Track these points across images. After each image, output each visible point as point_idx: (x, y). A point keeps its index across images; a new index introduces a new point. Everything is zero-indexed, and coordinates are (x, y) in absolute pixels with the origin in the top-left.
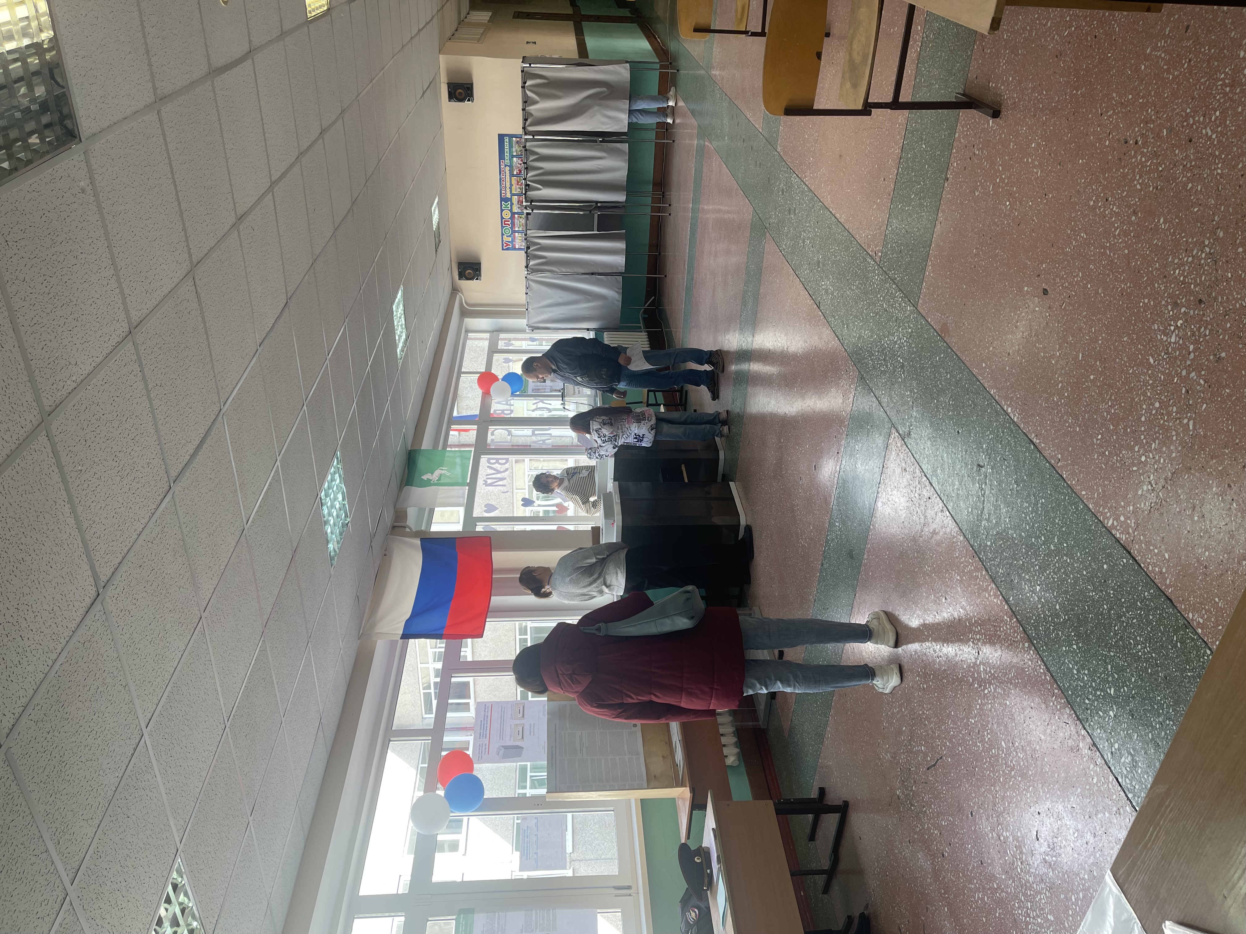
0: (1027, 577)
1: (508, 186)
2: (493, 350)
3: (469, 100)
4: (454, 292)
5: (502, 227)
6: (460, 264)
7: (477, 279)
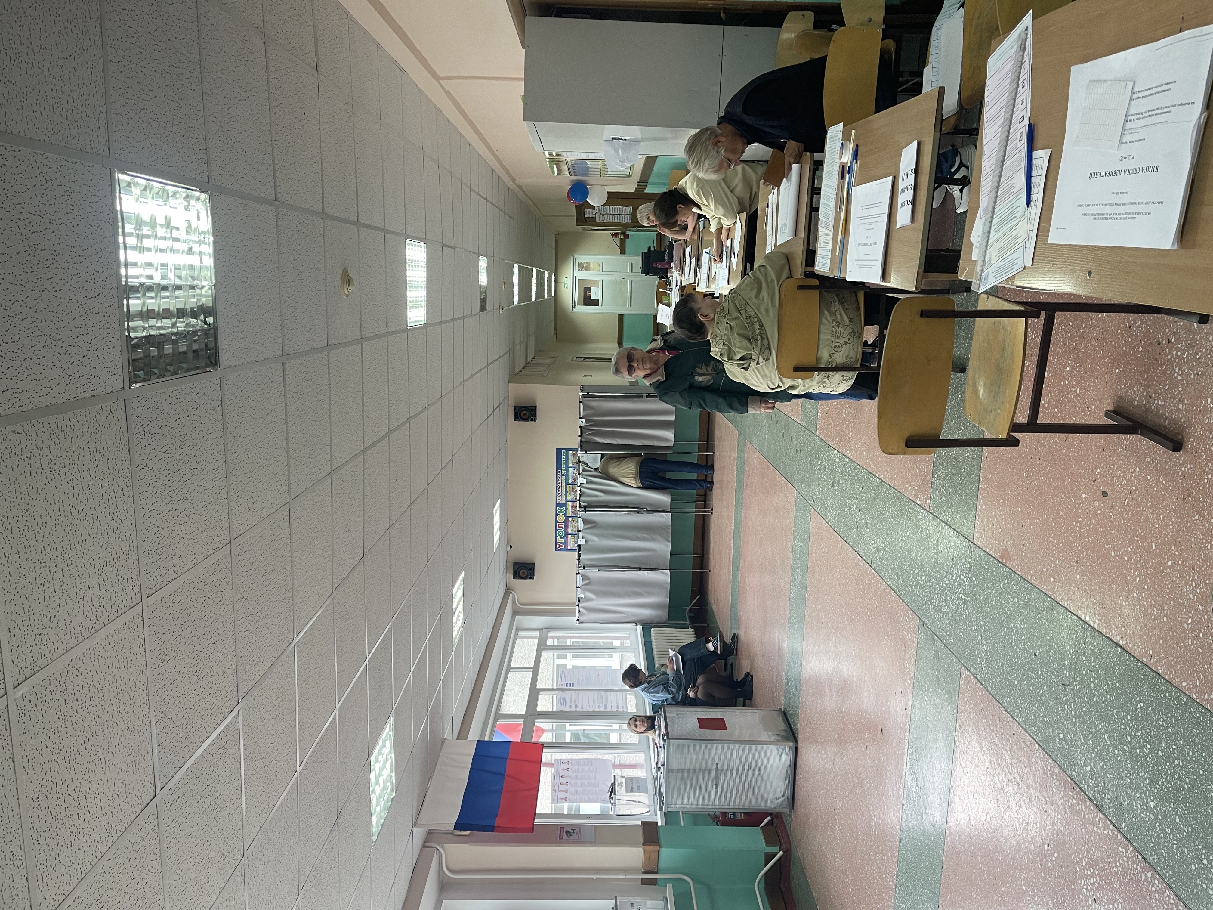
0: (1138, 795)
1: (563, 493)
2: (542, 647)
3: (532, 420)
4: (508, 591)
5: (556, 530)
6: (515, 564)
7: (530, 578)
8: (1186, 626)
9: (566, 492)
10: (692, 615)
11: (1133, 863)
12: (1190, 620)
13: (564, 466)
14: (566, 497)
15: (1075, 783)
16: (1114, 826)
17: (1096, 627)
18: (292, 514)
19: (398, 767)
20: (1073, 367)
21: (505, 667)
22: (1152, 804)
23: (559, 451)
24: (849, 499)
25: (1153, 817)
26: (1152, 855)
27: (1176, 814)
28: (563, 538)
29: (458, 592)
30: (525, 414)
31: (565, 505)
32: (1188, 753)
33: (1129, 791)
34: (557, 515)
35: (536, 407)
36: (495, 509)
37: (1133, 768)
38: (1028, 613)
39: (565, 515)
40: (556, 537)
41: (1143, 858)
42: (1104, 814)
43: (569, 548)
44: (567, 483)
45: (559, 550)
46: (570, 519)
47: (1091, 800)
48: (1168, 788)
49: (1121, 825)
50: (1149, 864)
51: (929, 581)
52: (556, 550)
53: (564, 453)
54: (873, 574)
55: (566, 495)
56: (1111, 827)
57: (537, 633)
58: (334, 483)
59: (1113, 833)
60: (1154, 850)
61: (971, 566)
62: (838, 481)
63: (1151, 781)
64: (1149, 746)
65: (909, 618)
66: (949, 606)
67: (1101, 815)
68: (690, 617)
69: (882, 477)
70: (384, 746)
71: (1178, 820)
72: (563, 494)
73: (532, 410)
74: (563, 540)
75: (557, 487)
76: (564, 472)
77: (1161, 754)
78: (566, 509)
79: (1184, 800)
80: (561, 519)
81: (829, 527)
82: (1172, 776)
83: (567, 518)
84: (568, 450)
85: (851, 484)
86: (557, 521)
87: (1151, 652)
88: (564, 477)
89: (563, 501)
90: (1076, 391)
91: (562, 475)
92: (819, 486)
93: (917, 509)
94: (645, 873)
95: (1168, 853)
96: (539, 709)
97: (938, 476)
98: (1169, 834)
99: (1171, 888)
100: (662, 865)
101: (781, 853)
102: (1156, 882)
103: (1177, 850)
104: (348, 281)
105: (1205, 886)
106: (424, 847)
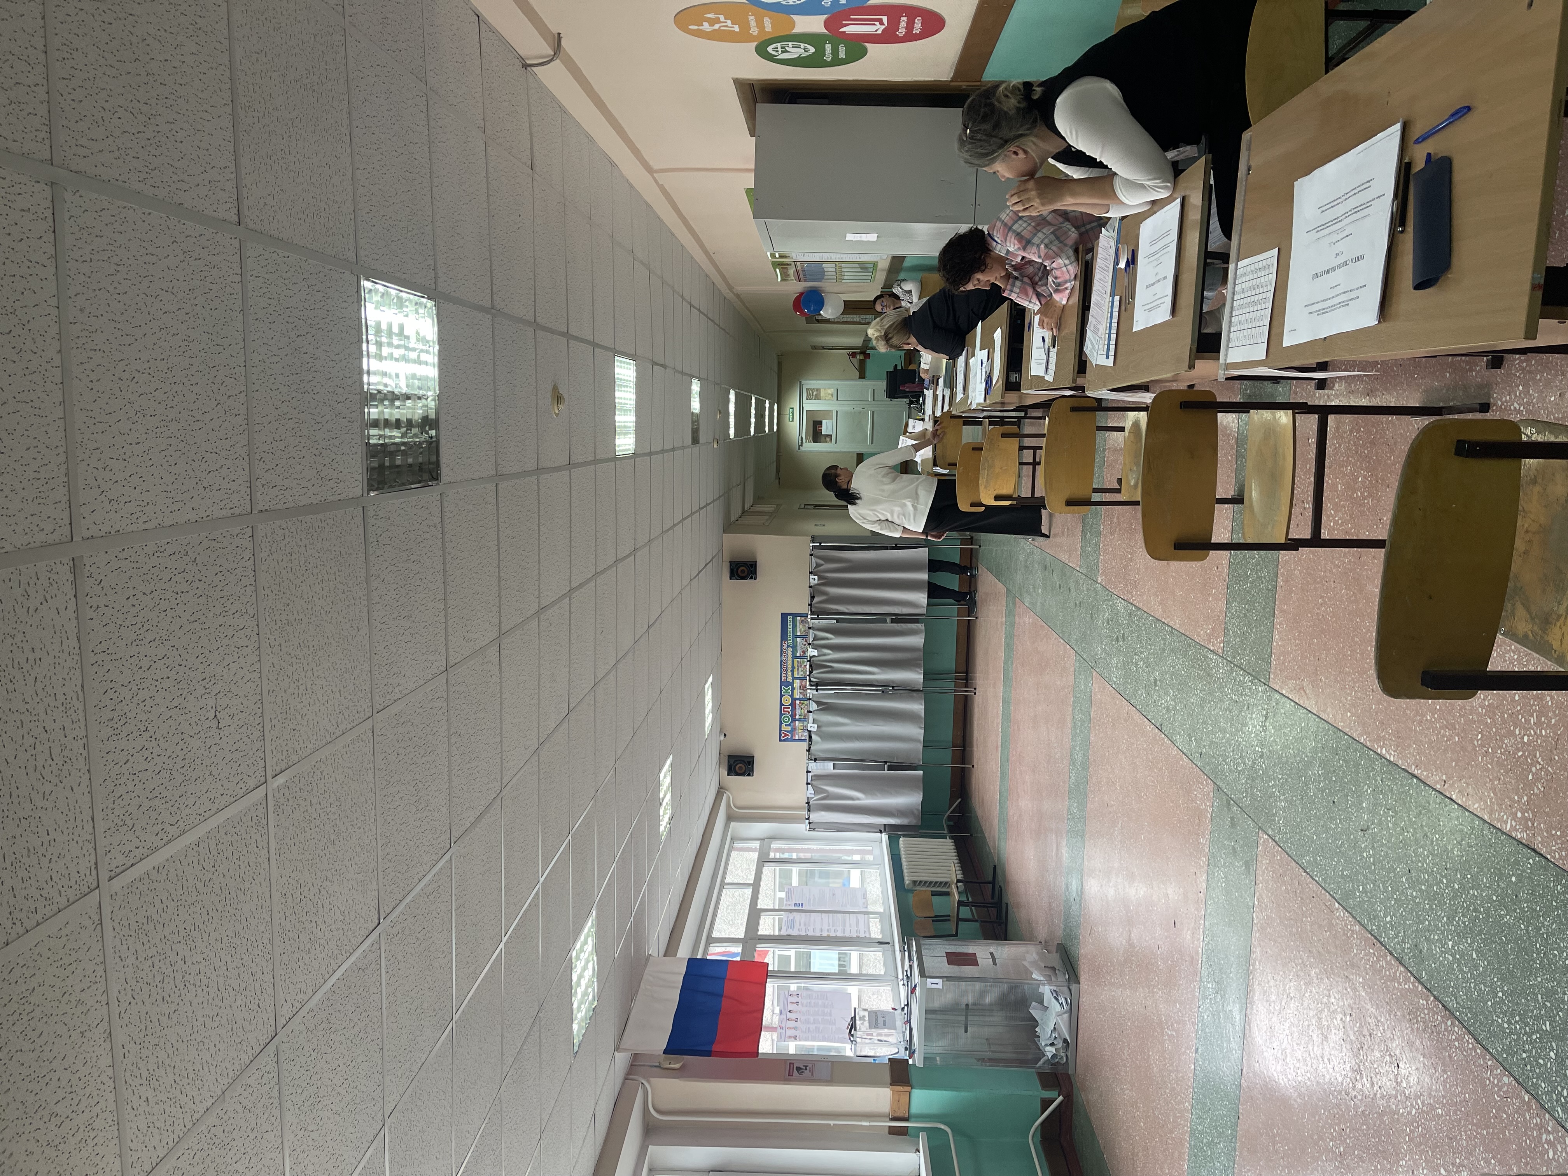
1: (790, 667)
2: (764, 860)
3: (751, 578)
4: (721, 790)
5: (781, 715)
6: (730, 757)
7: (749, 775)
8: (1476, 742)
9: (793, 668)
10: (952, 823)
11: (1435, 1013)
12: (1480, 736)
13: (790, 635)
14: (793, 674)
15: (1376, 938)
16: (1415, 977)
17: (1392, 759)
18: (502, 651)
19: (600, 974)
20: (1365, 477)
21: (718, 884)
22: (1450, 943)
23: (784, 617)
24: (1135, 654)
25: (1451, 958)
26: (1451, 1000)
27: (1473, 949)
28: (789, 725)
29: (665, 778)
30: (743, 571)
31: (792, 684)
32: (1482, 880)
33: (1428, 935)
34: (781, 696)
35: (756, 562)
36: (707, 686)
37: (1431, 907)
38: (1326, 756)
39: (792, 696)
40: (781, 723)
41: (1443, 1006)
42: (1404, 966)
43: (797, 738)
44: (794, 657)
45: (784, 740)
46: (798, 702)
47: (1391, 954)
48: (1464, 923)
49: (1421, 975)
50: (1449, 1011)
51: (1224, 737)
52: (780, 740)
53: (790, 619)
54: (1163, 739)
55: (792, 671)
56: (1412, 978)
57: (757, 845)
58: (542, 623)
59: (1413, 985)
60: (1453, 995)
61: (1267, 713)
62: (1123, 635)
63: (1448, 919)
64: (1445, 881)
65: (1202, 784)
66: (1244, 764)
67: (1402, 969)
68: (948, 826)
69: (1171, 623)
70: (585, 942)
71: (1474, 956)
72: (789, 671)
73: (752, 566)
74: (789, 729)
75: (781, 661)
76: (790, 642)
77: (1457, 887)
78: (793, 689)
79: (1480, 932)
80: (787, 700)
81: (1114, 691)
82: (1468, 908)
83: (794, 700)
84: (795, 615)
85: (1138, 637)
86: (781, 704)
87: (1444, 777)
88: (790, 649)
89: (790, 679)
90: (1368, 503)
91: (788, 647)
92: (1102, 642)
93: (1210, 656)
94: (894, 1119)
95: (1466, 995)
96: (760, 933)
97: (1232, 614)
98: (1467, 973)
99: (1470, 1033)
100: (914, 1110)
101: (1061, 1098)
102: (1456, 1029)
103: (1475, 989)
104: (559, 399)
105: (1500, 1021)
106: (626, 1079)
